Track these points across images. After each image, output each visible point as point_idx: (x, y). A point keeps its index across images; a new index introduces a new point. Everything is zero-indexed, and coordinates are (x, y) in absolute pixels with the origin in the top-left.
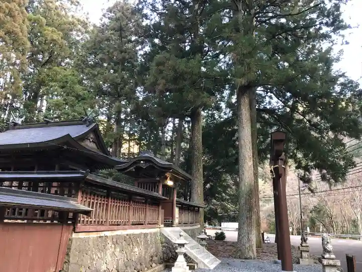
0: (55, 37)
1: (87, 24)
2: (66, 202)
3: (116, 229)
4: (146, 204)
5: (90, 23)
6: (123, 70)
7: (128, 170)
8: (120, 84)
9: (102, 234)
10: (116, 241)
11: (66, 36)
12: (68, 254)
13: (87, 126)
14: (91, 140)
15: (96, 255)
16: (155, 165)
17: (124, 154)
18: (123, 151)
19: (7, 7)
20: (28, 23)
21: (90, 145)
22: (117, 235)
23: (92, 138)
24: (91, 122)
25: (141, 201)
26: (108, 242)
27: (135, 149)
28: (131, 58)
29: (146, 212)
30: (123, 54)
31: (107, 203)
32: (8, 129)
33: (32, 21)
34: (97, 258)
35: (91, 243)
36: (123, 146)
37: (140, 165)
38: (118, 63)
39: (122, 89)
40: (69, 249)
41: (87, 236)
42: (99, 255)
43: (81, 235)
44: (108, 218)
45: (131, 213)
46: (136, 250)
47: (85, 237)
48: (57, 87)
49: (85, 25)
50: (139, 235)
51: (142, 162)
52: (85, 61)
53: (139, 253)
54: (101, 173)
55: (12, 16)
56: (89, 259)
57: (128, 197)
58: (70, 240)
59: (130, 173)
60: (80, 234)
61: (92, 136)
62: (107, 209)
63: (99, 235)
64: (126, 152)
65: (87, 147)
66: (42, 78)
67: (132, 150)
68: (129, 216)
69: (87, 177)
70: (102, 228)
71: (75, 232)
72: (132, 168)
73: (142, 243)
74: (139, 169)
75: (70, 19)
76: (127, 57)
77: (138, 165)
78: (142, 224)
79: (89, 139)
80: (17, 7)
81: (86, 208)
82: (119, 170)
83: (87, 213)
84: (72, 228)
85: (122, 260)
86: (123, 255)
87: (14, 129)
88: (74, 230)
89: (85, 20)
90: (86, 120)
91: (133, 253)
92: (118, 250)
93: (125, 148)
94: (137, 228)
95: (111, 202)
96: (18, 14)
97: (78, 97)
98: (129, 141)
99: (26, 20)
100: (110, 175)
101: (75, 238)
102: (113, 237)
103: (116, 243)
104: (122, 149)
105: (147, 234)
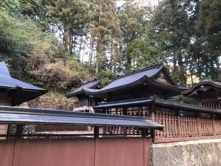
0: (134, 22)
1: (150, 8)
2: (143, 121)
3: (188, 140)
4: (212, 119)
5: (152, 6)
6: (178, 28)
7: (192, 94)
8: (177, 38)
9: (177, 144)
10: (190, 149)
11: (140, 20)
12: (151, 160)
13: (158, 68)
14: (162, 77)
15: (175, 161)
16: (215, 87)
17: (189, 85)
18: (187, 83)
19: (106, 15)
20: (118, 20)
21: (162, 80)
22: (190, 145)
23: (162, 76)
24: (160, 65)
25: (207, 117)
26: (184, 150)
27: (197, 81)
28: (182, 18)
29: (213, 125)
30: (176, 17)
31: (177, 120)
32: (115, 79)
33: (121, 18)
34: (176, 163)
35: (168, 151)
36: (188, 80)
37: (202, 89)
38: (174, 25)
39: (179, 41)
40: (152, 156)
41: (165, 146)
42: (177, 160)
43: (160, 146)
44: (180, 131)
45: (200, 127)
46: (209, 156)
47: (163, 146)
48: (138, 51)
49: (149, 9)
50: (211, 144)
51: (202, 87)
52: (152, 31)
53: (213, 159)
54: (174, 99)
55: (110, 18)
56: (169, 164)
57: (195, 115)
58: (151, 149)
59: (194, 96)
60: (159, 144)
61: (162, 74)
62: (177, 125)
63: (174, 145)
64: (191, 83)
65: (160, 82)
66: (131, 49)
67: (194, 82)
68: (198, 129)
69: (155, 101)
70: (176, 139)
71: (154, 143)
72: (194, 92)
73: (214, 150)
74: (200, 92)
75: (140, 9)
76: (179, 17)
77: (199, 89)
78: (212, 135)
79: (161, 77)
80: (112, 13)
81: (160, 125)
82: (185, 95)
83: (161, 129)
84: (151, 140)
85: (198, 164)
86: (198, 160)
87: (118, 79)
88: (153, 142)
89: (149, 6)
90: (156, 65)
91: (207, 159)
92: (193, 156)
93: (189, 81)
94: (207, 139)
95: (180, 119)
96: (113, 16)
97: (152, 53)
98: (191, 75)
99: (117, 18)
100: (181, 99)
101: (155, 148)
102: (186, 147)
103: (190, 151)
104: (187, 82)
105: (217, 143)
